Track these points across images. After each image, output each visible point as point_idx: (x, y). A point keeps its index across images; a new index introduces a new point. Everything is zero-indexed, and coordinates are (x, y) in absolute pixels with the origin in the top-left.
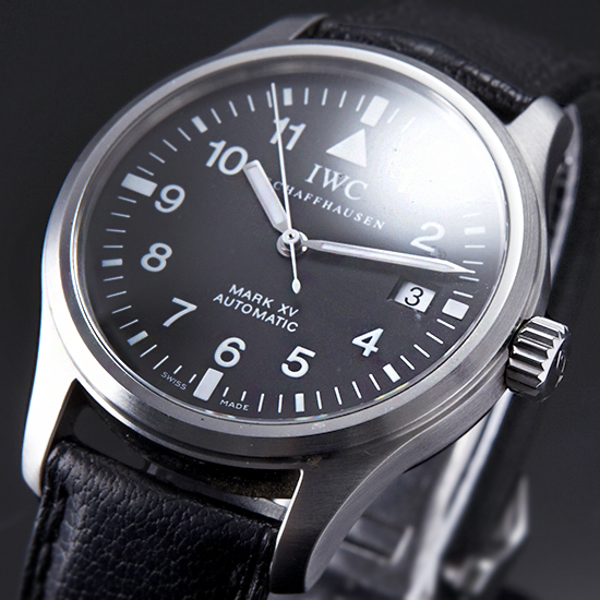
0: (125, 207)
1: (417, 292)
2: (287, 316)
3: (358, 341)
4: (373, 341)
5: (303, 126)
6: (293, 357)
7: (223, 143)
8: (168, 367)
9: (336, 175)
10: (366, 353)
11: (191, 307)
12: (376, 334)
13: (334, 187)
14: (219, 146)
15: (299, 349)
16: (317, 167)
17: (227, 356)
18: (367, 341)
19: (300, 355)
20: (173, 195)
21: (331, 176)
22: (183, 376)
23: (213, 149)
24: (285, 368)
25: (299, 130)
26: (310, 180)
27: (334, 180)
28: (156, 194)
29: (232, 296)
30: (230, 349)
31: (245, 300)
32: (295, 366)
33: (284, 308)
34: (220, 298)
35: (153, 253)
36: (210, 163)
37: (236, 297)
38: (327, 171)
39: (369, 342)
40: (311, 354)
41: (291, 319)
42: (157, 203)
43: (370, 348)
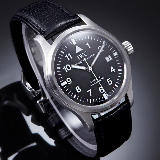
0: (66, 88)
1: (108, 57)
2: (101, 78)
4: (113, 69)
5: (69, 54)
6: (108, 82)
8: (98, 100)
9: (81, 55)
10: (114, 71)
11: (90, 90)
12: (112, 68)
13: (83, 56)
14: (64, 68)
16: (78, 56)
17: (102, 91)
18: (112, 70)
19: (109, 80)
20: (69, 80)
22: (101, 99)
24: (109, 84)
26: (79, 59)
28: (67, 82)
30: (101, 89)
31: (94, 82)
32: (110, 82)
33: (99, 77)
34: (91, 85)
35: (77, 90)
36: (67, 71)
37: (93, 83)
40: (109, 79)
41: (102, 78)
42: (69, 83)
43: (114, 70)
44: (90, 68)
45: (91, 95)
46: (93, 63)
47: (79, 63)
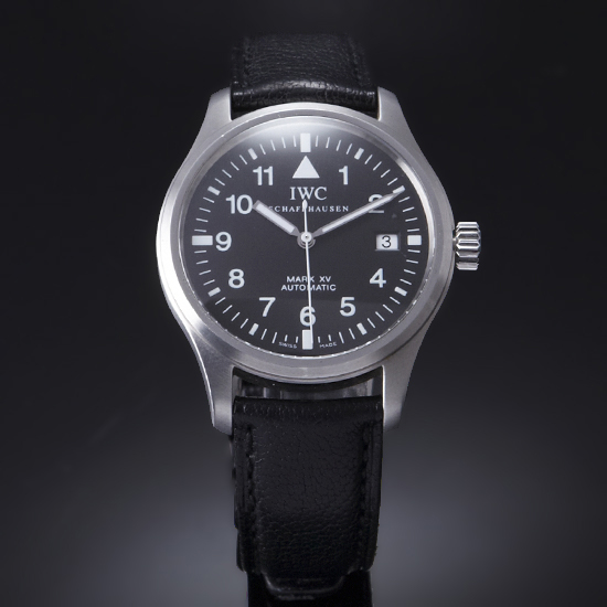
0: (202, 257)
1: (387, 239)
2: (326, 283)
3: (372, 281)
4: (381, 277)
5: (271, 168)
6: (343, 305)
7: (233, 196)
8: (280, 338)
9: (305, 189)
10: (381, 286)
11: (272, 300)
12: (380, 272)
14: (232, 199)
15: (344, 299)
17: (307, 319)
18: (377, 278)
19: (346, 302)
20: (224, 238)
21: (303, 191)
22: (291, 340)
23: (230, 202)
24: (342, 312)
25: (270, 171)
26: (293, 198)
27: (306, 192)
28: (215, 243)
29: (291, 284)
30: (308, 314)
31: (298, 283)
32: (347, 309)
33: (322, 279)
34: (284, 287)
35: (233, 278)
36: (233, 211)
37: (293, 283)
38: (300, 189)
39: (378, 279)
40: (352, 299)
41: (329, 284)
42: (218, 247)
43: (381, 282)
44: (306, 238)
45: (265, 314)
46: (326, 229)
47: (285, 209)
